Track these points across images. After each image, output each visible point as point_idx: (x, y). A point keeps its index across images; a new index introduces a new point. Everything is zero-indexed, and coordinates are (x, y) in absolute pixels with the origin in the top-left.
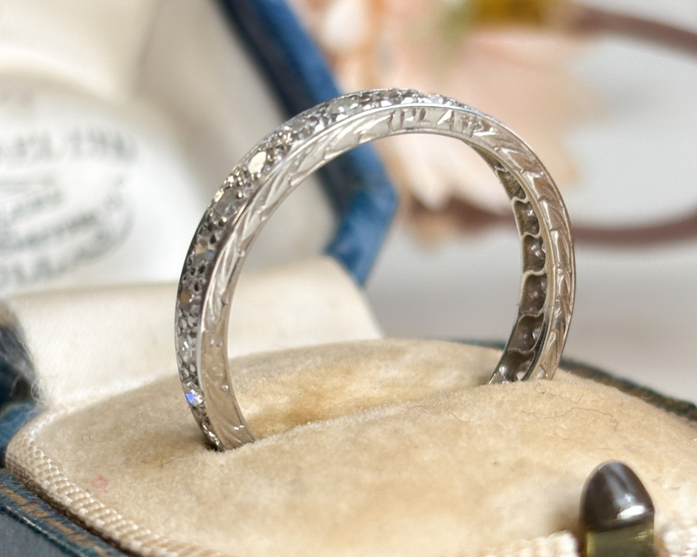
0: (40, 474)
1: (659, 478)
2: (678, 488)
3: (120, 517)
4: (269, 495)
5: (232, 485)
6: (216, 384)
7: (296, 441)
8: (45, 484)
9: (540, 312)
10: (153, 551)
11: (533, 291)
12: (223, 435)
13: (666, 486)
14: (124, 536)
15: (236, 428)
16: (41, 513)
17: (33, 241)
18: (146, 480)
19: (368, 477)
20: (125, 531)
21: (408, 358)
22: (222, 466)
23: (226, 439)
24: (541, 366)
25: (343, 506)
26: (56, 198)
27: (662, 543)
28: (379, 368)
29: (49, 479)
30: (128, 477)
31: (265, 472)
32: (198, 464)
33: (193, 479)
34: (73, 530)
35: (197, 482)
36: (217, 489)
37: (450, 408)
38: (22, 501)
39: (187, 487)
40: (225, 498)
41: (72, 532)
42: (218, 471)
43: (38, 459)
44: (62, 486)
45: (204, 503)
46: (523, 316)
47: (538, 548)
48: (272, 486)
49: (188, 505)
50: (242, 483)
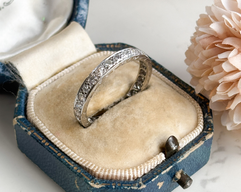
0: (43, 130)
2: (179, 126)
3: (67, 148)
4: (100, 145)
7: (102, 127)
10: (79, 162)
13: (177, 126)
16: (47, 144)
18: (69, 136)
19: (120, 140)
23: (85, 125)
25: (116, 149)
28: (109, 90)
29: (45, 132)
30: (64, 133)
31: (97, 138)
32: (81, 133)
33: (81, 138)
34: (57, 151)
35: (82, 139)
36: (88, 142)
37: (131, 113)
38: (41, 139)
39: (80, 140)
40: (90, 145)
41: (57, 152)
42: (86, 136)
43: (39, 123)
44: (49, 135)
45: (85, 146)
46: (139, 75)
47: (158, 159)
48: (100, 143)
49: (82, 146)
50: (93, 141)
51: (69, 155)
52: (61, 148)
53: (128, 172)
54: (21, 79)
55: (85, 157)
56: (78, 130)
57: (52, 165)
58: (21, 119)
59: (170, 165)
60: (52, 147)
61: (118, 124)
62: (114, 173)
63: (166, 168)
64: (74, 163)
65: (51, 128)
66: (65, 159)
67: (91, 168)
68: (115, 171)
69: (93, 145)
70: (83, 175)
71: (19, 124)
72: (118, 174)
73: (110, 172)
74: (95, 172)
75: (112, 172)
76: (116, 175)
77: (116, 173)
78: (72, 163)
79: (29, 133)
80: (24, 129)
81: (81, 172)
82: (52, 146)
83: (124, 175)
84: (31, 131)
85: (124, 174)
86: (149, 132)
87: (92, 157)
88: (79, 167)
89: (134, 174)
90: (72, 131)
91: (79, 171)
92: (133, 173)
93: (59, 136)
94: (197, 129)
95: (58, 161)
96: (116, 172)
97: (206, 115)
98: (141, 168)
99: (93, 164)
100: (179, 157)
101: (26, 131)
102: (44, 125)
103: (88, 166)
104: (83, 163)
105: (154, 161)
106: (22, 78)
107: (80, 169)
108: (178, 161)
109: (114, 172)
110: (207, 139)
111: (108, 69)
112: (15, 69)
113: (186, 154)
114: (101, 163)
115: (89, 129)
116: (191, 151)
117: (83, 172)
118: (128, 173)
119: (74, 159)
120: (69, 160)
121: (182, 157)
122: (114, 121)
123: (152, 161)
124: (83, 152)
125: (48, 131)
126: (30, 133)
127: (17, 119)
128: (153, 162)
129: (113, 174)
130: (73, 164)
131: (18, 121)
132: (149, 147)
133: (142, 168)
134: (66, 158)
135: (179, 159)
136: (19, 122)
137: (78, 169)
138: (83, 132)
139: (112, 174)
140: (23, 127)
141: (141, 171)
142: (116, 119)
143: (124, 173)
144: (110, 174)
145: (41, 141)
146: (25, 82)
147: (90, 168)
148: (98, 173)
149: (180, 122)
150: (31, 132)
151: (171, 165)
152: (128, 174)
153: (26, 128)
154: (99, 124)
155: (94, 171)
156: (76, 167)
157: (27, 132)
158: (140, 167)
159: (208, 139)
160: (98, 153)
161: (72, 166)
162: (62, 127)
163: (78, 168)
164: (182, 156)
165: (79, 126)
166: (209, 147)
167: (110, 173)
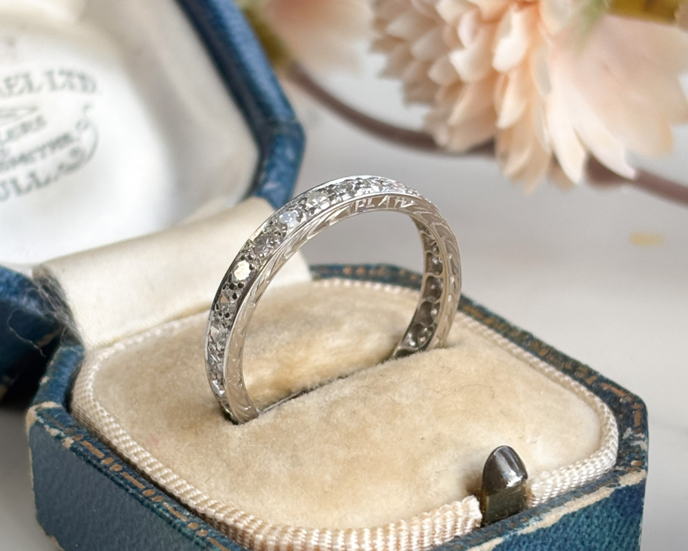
0: (109, 432)
1: (524, 436)
2: (535, 442)
3: (175, 476)
4: (277, 466)
5: (250, 457)
6: (235, 385)
7: (289, 420)
8: (115, 442)
9: (437, 301)
10: (205, 510)
11: (431, 285)
12: (237, 412)
13: (528, 441)
14: (182, 495)
15: (247, 409)
16: (117, 468)
17: (24, 158)
18: (187, 444)
19: (341, 453)
20: (182, 491)
21: (346, 328)
22: (240, 438)
23: (239, 415)
24: (438, 336)
25: (328, 477)
26: (40, 122)
27: (530, 491)
28: (328, 339)
29: (117, 437)
30: (173, 440)
31: (271, 447)
32: (223, 435)
33: (221, 448)
34: (144, 484)
35: (225, 451)
36: (240, 459)
37: (386, 389)
38: (101, 455)
39: (218, 454)
40: (247, 467)
41: (144, 487)
42: (238, 443)
43: (103, 417)
44: (127, 445)
45: (232, 470)
46: (424, 300)
47: (457, 511)
48: (278, 459)
49: (221, 470)
50: (257, 455)
51: (178, 492)
52: (157, 477)
53: (356, 537)
54: (67, 313)
55: (228, 500)
56: (217, 428)
57: (128, 538)
58: (49, 411)
59: (494, 535)
60: (131, 475)
61: (340, 413)
62: (310, 539)
63: (481, 541)
64: (192, 515)
65: (136, 431)
66: (165, 503)
67: (240, 526)
68: (315, 533)
69: (257, 465)
70: (212, 541)
71: (42, 421)
72: (323, 542)
73: (299, 533)
74: (252, 536)
75: (304, 536)
76: (316, 543)
77: (317, 539)
78: (184, 513)
79: (66, 443)
80: (55, 432)
81: (207, 536)
82: (131, 473)
83: (343, 546)
84: (73, 437)
85: (343, 544)
86: (435, 441)
87: (246, 497)
88: (203, 524)
89: (376, 547)
90: (196, 434)
91: (202, 533)
92: (370, 542)
93: (155, 451)
94: (593, 457)
95: (143, 511)
96: (318, 535)
97: (629, 431)
98: (398, 528)
99: (250, 514)
100: (525, 519)
101: (58, 437)
102: (117, 421)
103: (233, 519)
104: (216, 512)
105: (442, 517)
106: (74, 312)
107: (207, 530)
108: (523, 527)
109: (311, 535)
110: (623, 485)
111: (313, 213)
112: (53, 284)
113: (552, 514)
114: (273, 512)
115: (249, 425)
116: (568, 507)
117: (214, 535)
118: (356, 541)
119: (192, 504)
120: (175, 506)
121: (536, 520)
122: (331, 406)
123: (438, 513)
124: (223, 488)
125: (124, 435)
126: (69, 442)
127: (36, 410)
128: (439, 516)
129: (308, 541)
130: (188, 516)
131: (39, 414)
132: (432, 479)
133: (401, 530)
134: (167, 501)
135: (527, 523)
136: (42, 417)
137: (199, 529)
138: (229, 434)
139: (304, 540)
140: (51, 427)
141: (398, 541)
142: (336, 402)
143: (343, 540)
144: (298, 540)
145: (99, 460)
146: (80, 326)
147: (237, 523)
148: (260, 537)
149: (539, 434)
150: (73, 439)
151: (500, 535)
152: (356, 543)
153: (61, 430)
154: (283, 413)
155: (248, 533)
156: (196, 524)
157: (62, 440)
158: (395, 527)
159: (628, 487)
160: (268, 487)
161: (184, 520)
162: (170, 425)
163: (202, 526)
164: (537, 518)
165: (221, 419)
166: (631, 524)
167: (300, 538)
